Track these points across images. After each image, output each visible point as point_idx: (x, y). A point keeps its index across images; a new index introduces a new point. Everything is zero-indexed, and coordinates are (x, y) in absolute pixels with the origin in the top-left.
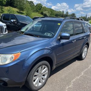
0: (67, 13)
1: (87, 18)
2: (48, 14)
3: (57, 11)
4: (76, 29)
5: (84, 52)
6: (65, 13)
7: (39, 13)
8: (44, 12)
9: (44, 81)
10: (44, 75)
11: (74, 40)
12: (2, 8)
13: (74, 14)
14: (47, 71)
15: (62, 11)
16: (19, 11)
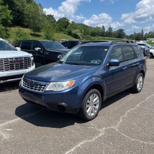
0: (110, 29)
1: (144, 34)
2: (79, 34)
3: (93, 27)
4: (126, 54)
5: (139, 82)
6: (106, 30)
7: (64, 33)
8: (74, 32)
9: (96, 111)
10: (95, 105)
11: (124, 67)
12: (7, 30)
13: (123, 30)
14: (98, 101)
15: (101, 27)
16: (33, 32)
